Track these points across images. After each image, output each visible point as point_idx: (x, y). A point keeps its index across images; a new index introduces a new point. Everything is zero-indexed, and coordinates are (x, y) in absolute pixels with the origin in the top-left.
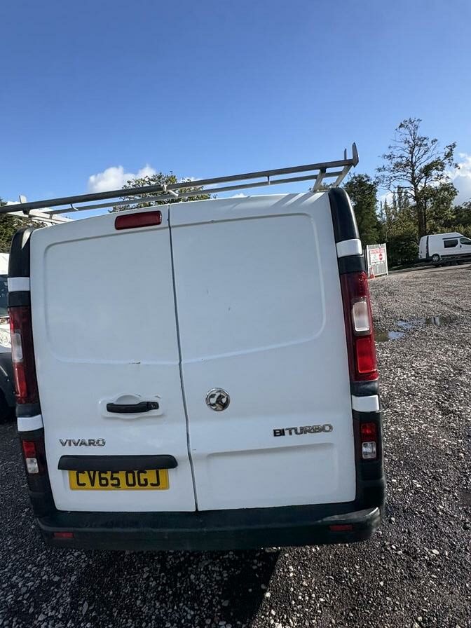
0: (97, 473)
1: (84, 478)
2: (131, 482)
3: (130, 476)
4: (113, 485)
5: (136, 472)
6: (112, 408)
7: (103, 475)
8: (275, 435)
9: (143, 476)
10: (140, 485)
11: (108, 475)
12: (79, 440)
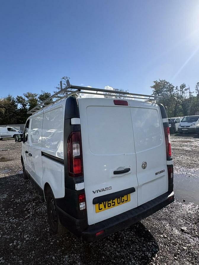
0: (107, 202)
1: (102, 206)
2: (119, 202)
3: (119, 199)
4: (113, 205)
5: (121, 197)
6: (116, 173)
7: (109, 202)
8: (156, 175)
9: (123, 198)
10: (122, 202)
11: (111, 202)
12: (101, 189)
